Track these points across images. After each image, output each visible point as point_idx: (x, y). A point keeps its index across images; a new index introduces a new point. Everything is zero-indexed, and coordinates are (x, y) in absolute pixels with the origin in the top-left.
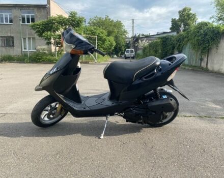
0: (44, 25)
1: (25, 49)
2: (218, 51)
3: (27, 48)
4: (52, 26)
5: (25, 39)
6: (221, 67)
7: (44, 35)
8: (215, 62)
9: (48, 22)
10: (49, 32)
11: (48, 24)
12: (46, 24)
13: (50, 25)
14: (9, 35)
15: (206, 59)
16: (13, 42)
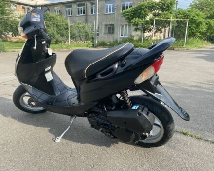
0: (133, 11)
1: (122, 35)
3: (124, 35)
4: (140, 12)
5: (122, 26)
7: (132, 21)
9: (137, 8)
10: (137, 18)
11: (137, 10)
12: (135, 10)
13: (139, 11)
14: (111, 23)
16: (113, 30)
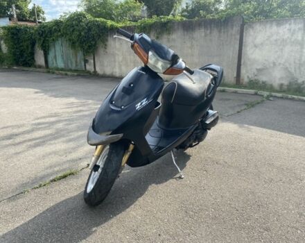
2: (107, 50)
6: (114, 70)
8: (106, 64)
15: (92, 61)
